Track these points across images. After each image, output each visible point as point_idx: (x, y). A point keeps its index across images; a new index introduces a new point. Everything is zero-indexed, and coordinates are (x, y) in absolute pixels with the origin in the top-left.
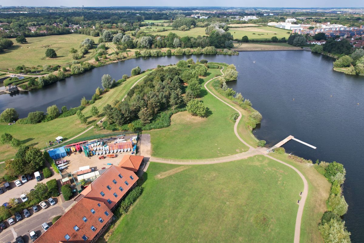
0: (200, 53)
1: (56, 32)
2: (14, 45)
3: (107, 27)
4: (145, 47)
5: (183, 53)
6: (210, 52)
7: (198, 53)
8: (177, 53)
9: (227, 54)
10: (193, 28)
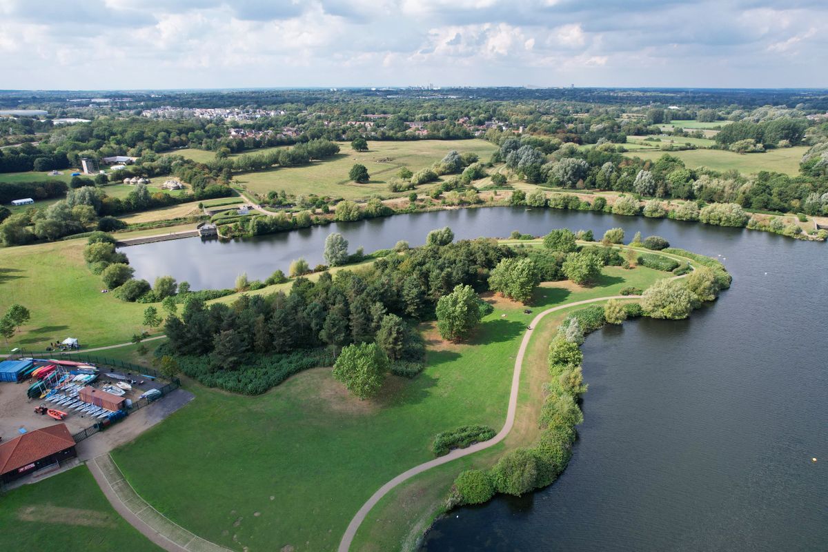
0: (688, 217)
1: (441, 135)
2: (340, 152)
3: (545, 131)
4: (561, 184)
5: (636, 211)
6: (720, 220)
7: (680, 217)
8: (619, 207)
9: (779, 232)
10: (786, 146)
